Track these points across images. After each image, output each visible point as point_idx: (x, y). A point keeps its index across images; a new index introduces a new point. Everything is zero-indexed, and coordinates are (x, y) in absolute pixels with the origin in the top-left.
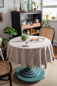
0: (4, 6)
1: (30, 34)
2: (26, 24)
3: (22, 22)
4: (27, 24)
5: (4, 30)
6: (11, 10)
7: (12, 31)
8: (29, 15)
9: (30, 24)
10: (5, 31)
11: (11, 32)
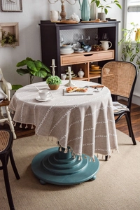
0: (21, 9)
1: (84, 76)
2: (74, 53)
3: (62, 47)
4: (76, 52)
5: (18, 66)
6: (40, 17)
7: (36, 67)
8: (87, 31)
9: (86, 52)
10: (19, 68)
11: (33, 71)
